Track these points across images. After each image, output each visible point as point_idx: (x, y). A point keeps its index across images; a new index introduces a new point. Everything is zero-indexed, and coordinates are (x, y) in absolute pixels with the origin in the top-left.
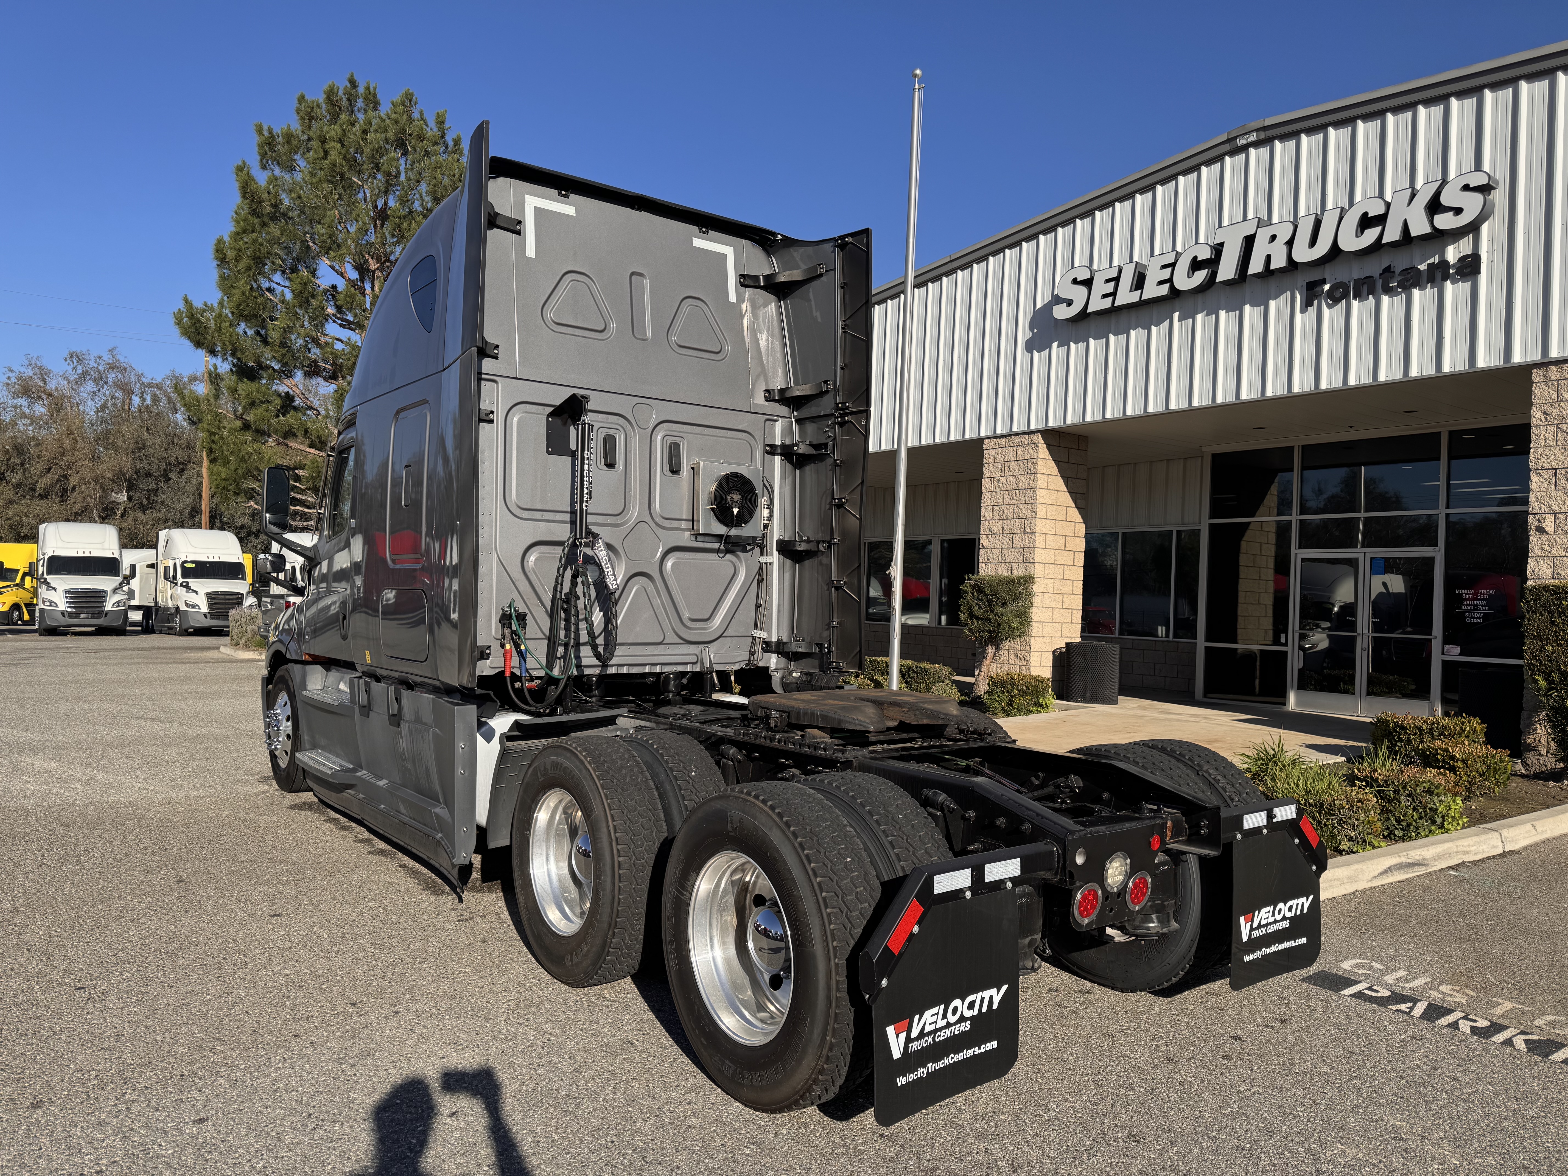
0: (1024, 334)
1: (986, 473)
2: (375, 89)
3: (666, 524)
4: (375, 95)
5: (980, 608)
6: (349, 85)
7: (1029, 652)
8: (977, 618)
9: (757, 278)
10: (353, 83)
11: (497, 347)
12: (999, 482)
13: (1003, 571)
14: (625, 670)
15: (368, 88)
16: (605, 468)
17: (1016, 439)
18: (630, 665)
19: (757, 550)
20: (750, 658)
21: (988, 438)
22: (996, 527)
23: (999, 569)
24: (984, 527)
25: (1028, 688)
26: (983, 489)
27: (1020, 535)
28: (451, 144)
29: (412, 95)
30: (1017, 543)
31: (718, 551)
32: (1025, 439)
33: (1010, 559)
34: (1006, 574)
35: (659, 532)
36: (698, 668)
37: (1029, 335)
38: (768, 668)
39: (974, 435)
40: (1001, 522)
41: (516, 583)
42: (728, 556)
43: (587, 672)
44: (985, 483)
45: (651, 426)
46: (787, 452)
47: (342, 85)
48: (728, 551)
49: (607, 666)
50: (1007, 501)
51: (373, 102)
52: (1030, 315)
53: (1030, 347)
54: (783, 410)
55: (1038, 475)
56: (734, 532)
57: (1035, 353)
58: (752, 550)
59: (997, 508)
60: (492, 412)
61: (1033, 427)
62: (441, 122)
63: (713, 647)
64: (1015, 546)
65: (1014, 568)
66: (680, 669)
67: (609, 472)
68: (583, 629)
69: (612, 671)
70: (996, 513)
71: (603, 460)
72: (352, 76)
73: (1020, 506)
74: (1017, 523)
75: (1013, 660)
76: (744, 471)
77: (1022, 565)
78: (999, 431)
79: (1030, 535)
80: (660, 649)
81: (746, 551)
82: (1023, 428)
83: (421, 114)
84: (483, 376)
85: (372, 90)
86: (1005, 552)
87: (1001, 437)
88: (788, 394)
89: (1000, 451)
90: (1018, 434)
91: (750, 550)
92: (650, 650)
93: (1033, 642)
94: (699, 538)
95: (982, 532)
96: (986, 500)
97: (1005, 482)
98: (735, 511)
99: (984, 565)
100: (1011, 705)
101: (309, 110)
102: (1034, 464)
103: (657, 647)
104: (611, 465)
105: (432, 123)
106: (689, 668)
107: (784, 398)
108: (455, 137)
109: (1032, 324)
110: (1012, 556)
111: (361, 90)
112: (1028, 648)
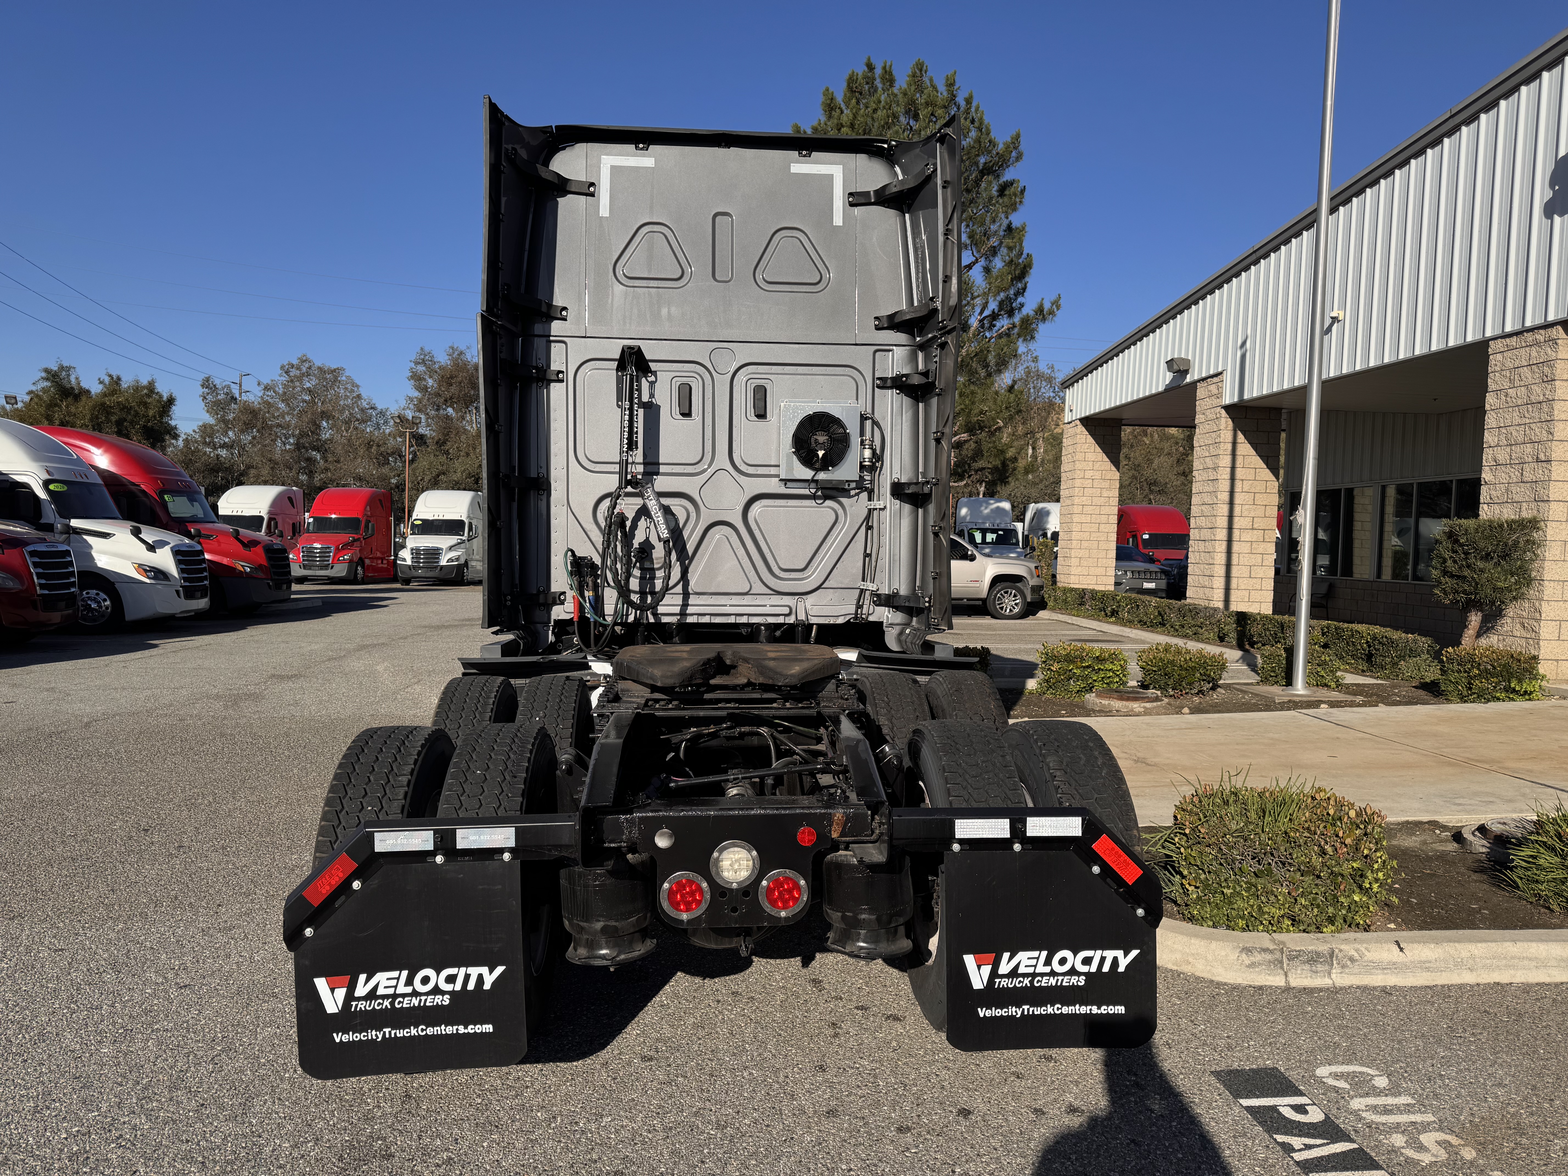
0: (1542, 193)
1: (1491, 385)
2: (891, 66)
3: (751, 470)
4: (891, 74)
5: (1455, 562)
6: (866, 69)
7: (1538, 621)
8: (1452, 576)
9: (867, 193)
10: (870, 67)
11: (565, 309)
12: (1506, 395)
13: (1508, 513)
14: (706, 620)
15: (884, 68)
16: (681, 417)
17: (1529, 337)
18: (711, 615)
19: (864, 495)
20: (857, 611)
21: (1494, 338)
22: (1502, 455)
23: (1505, 511)
24: (1488, 456)
25: (1494, 668)
26: (1487, 407)
27: (1532, 465)
28: (963, 104)
29: (922, 64)
30: (1528, 476)
31: (814, 497)
32: (1540, 336)
33: (1517, 498)
34: (1513, 517)
35: (742, 479)
36: (791, 620)
37: (1549, 194)
38: (882, 622)
39: (1479, 337)
40: (1508, 449)
41: (589, 533)
42: (829, 503)
43: (665, 620)
44: (1490, 399)
45: (732, 370)
46: (899, 384)
47: (861, 70)
48: (826, 498)
49: (686, 615)
50: (1518, 420)
51: (889, 79)
52: (1551, 167)
53: (1550, 211)
54: (901, 337)
55: (1557, 383)
56: (822, 476)
57: (1556, 217)
58: (857, 494)
59: (1504, 431)
60: (562, 372)
61: (1551, 318)
62: (950, 84)
63: (810, 600)
64: (1525, 479)
65: (1524, 508)
66: (771, 620)
67: (686, 422)
68: (659, 578)
69: (690, 620)
70: (1503, 437)
71: (678, 408)
72: (869, 59)
73: (1533, 426)
74: (1529, 449)
75: (1518, 631)
76: (834, 409)
77: (1533, 505)
78: (1508, 329)
79: (1544, 465)
80: (747, 600)
81: (850, 497)
82: (1539, 321)
83: (931, 80)
84: (552, 338)
85: (888, 69)
86: (1514, 489)
87: (1510, 335)
88: (897, 320)
89: (1509, 354)
90: (1532, 330)
91: (853, 496)
92: (735, 600)
93: (1545, 607)
94: (789, 484)
95: (1484, 463)
96: (1491, 420)
97: (1514, 395)
98: (821, 453)
99: (1485, 507)
100: (1470, 689)
101: (828, 102)
102: (1552, 367)
103: (743, 597)
104: (687, 414)
105: (942, 88)
106: (781, 620)
107: (893, 323)
108: (967, 96)
109: (1554, 180)
110: (1521, 493)
111: (878, 71)
112: (1538, 615)
